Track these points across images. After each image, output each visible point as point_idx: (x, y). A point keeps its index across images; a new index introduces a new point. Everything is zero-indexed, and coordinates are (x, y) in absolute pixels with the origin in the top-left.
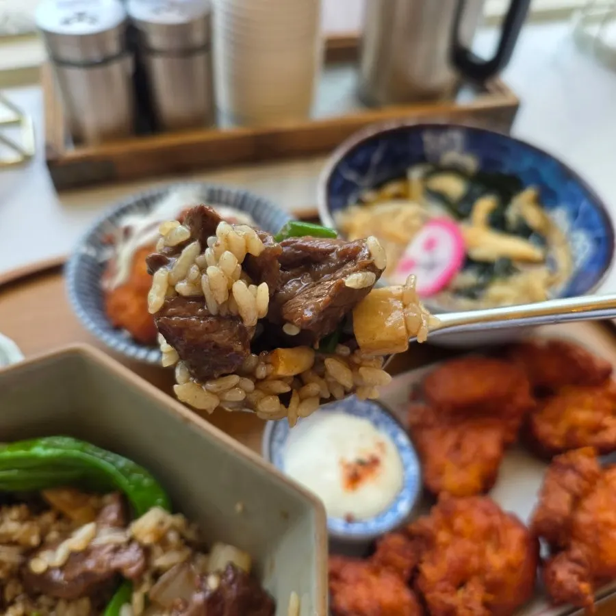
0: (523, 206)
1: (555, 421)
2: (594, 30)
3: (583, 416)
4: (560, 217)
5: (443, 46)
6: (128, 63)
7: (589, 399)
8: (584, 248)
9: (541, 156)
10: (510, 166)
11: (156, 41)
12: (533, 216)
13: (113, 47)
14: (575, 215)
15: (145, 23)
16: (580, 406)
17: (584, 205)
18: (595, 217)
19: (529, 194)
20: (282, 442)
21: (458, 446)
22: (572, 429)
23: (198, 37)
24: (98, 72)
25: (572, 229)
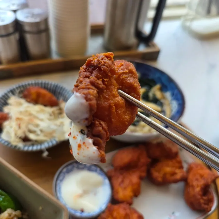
0: (156, 91)
1: (159, 171)
2: (188, 24)
3: (168, 169)
4: (168, 95)
5: (132, 30)
6: (17, 36)
7: (170, 163)
8: (175, 107)
9: (162, 73)
10: (152, 76)
11: (27, 28)
12: (159, 95)
13: (11, 30)
14: (173, 95)
15: (22, 22)
16: (168, 166)
17: (176, 91)
18: (179, 96)
19: (158, 86)
20: (61, 181)
21: (123, 181)
22: (165, 174)
23: (43, 27)
24: (5, 39)
25: (172, 100)
